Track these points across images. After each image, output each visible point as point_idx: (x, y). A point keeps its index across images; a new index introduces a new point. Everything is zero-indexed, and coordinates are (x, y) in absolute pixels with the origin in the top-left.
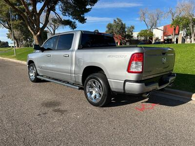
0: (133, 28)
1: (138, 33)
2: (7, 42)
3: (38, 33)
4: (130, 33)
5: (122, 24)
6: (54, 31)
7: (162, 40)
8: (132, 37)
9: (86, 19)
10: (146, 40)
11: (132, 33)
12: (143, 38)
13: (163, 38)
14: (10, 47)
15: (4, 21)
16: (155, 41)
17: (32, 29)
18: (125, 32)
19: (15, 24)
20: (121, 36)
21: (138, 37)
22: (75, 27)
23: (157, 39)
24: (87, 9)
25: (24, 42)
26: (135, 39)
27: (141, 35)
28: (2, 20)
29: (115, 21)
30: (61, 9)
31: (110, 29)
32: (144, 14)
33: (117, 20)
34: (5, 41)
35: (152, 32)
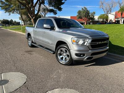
0: (94, 13)
1: (98, 16)
2: (19, 22)
3: (34, 18)
4: (92, 17)
5: (87, 10)
6: (45, 16)
7: (114, 21)
8: (94, 19)
9: (62, 9)
10: (104, 21)
11: (94, 17)
12: (102, 20)
13: (114, 20)
14: (21, 25)
15: (17, 10)
16: (110, 21)
17: (30, 15)
18: (89, 16)
19: (23, 12)
20: (86, 19)
21: (98, 19)
22: (56, 14)
23: (111, 20)
24: (62, 3)
25: (29, 22)
26: (96, 20)
27: (100, 17)
28: (16, 10)
29: (83, 9)
30: (48, 3)
31: (79, 14)
32: (102, 4)
33: (84, 9)
34: (18, 22)
35: (108, 16)
